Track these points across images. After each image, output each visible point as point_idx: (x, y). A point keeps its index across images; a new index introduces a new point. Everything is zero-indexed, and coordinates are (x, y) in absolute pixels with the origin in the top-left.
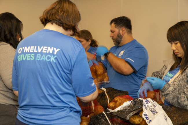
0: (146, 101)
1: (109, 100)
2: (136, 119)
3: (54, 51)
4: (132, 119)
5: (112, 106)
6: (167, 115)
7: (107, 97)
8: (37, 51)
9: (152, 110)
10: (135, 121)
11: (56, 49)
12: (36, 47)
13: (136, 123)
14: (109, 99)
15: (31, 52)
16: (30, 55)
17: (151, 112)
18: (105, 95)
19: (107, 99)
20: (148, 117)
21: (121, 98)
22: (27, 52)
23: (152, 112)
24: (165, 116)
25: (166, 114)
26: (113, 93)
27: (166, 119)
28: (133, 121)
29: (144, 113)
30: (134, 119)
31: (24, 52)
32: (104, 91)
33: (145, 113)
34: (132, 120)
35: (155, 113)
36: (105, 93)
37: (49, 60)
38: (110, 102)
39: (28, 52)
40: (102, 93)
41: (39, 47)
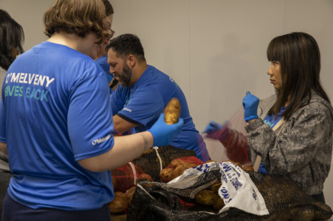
0: (224, 168)
1: (163, 165)
2: (207, 196)
3: (45, 82)
4: (200, 196)
5: (167, 175)
6: (257, 189)
7: (159, 160)
8: (26, 82)
9: (235, 182)
10: (204, 199)
11: (50, 79)
12: (26, 74)
13: (207, 203)
14: (162, 163)
15: (20, 83)
16: (18, 87)
17: (232, 185)
18: (156, 156)
19: (159, 163)
20: (227, 195)
21: (182, 162)
22: (14, 81)
23: (234, 185)
24: (254, 190)
25: (255, 186)
26: (169, 153)
27: (255, 196)
28: (203, 199)
29: (221, 188)
30: (204, 196)
31: (11, 81)
32: (155, 150)
33: (224, 188)
34: (200, 198)
35: (239, 187)
36: (156, 153)
37: (38, 99)
38: (163, 168)
39: (17, 82)
40: (151, 153)
41: (30, 75)
